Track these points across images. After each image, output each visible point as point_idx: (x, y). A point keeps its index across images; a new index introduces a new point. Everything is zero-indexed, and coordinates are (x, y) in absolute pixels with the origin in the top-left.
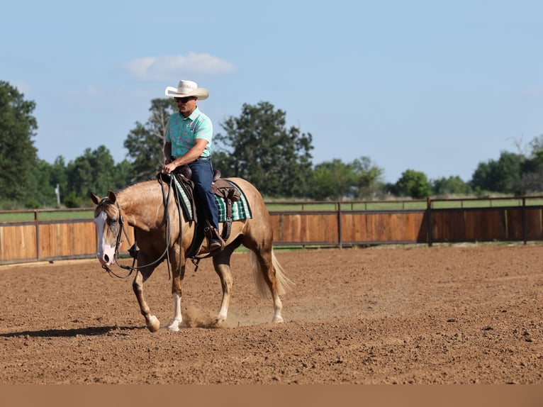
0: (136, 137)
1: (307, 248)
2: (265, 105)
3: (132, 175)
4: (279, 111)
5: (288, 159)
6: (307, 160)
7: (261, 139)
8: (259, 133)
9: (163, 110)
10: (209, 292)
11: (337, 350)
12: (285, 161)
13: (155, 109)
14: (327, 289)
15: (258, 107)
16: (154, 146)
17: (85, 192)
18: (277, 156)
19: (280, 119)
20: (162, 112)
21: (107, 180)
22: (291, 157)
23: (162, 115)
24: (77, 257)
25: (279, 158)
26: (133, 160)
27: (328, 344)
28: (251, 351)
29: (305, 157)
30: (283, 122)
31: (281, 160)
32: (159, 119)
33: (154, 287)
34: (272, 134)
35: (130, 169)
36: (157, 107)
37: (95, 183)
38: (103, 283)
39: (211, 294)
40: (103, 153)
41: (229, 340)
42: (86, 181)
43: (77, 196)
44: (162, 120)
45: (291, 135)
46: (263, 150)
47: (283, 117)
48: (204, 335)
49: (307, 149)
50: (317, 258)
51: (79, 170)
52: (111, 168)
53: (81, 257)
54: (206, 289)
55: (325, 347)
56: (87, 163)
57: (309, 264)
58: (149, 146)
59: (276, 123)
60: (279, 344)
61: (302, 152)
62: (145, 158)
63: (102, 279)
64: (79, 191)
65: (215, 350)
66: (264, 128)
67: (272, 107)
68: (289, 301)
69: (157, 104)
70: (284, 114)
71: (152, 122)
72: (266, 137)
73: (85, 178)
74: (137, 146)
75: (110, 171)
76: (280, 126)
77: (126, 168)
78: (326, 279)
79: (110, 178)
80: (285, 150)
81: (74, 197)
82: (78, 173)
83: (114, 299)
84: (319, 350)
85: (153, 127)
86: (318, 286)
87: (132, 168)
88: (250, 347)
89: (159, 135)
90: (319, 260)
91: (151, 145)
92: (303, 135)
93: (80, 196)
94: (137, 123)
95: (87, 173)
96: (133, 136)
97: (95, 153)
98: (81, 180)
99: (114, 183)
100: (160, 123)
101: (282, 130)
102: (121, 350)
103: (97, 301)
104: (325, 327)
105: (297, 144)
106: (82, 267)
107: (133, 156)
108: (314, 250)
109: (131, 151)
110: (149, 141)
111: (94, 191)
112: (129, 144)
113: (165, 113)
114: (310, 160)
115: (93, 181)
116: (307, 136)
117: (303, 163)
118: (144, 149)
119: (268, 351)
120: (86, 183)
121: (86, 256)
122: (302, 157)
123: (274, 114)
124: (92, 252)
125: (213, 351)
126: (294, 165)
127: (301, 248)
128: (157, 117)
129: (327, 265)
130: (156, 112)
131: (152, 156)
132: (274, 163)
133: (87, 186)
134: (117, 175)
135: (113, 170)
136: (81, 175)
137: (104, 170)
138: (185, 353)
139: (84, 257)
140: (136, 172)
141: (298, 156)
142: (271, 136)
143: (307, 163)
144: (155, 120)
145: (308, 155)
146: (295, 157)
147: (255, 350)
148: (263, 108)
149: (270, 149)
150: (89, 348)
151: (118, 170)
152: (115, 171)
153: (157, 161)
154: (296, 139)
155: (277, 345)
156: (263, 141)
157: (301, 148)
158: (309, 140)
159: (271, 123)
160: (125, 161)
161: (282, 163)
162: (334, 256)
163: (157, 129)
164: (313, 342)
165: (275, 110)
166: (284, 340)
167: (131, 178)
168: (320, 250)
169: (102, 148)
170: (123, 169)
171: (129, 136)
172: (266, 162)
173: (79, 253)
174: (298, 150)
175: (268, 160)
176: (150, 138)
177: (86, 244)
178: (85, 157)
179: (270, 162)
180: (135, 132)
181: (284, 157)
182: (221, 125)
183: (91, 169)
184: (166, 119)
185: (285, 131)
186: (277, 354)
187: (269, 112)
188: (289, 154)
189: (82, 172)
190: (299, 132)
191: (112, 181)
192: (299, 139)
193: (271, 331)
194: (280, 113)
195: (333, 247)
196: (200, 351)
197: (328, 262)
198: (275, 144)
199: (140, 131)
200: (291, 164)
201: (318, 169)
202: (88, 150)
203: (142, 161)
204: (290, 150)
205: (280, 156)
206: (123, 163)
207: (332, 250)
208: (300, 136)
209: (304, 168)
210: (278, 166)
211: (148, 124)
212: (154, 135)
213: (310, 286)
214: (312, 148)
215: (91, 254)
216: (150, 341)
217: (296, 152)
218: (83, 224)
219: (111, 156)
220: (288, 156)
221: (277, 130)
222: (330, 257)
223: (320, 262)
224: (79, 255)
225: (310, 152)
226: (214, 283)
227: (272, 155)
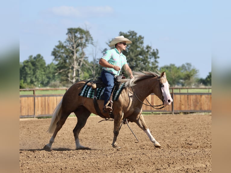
0: (58, 50)
1: (154, 114)
2: (132, 33)
3: (56, 71)
4: (140, 36)
5: (144, 64)
6: (155, 64)
7: (129, 52)
8: (128, 49)
9: (74, 34)
10: (98, 137)
11: (168, 170)
12: (143, 65)
13: (70, 33)
14: (165, 136)
15: (128, 34)
16: (69, 55)
17: (29, 80)
18: (138, 62)
19: (140, 41)
20: (73, 35)
21: (42, 74)
22: (146, 63)
23: (73, 37)
24: (23, 117)
25: (140, 63)
26: (57, 63)
27: (163, 167)
28: (119, 170)
29: (154, 63)
30: (142, 43)
31: (141, 64)
32: (72, 39)
33: (66, 134)
34: (136, 49)
35: (55, 68)
36: (71, 33)
37: (35, 76)
38: (37, 132)
39: (99, 138)
40: (39, 59)
41: (107, 164)
42: (29, 74)
43: (24, 82)
44: (74, 41)
45: (146, 50)
46: (130, 58)
47: (142, 40)
48: (93, 161)
49: (155, 58)
50: (159, 119)
51: (26, 68)
52: (44, 67)
53: (25, 117)
54: (96, 136)
55: (161, 168)
56: (30, 64)
57: (155, 122)
58: (66, 55)
59: (138, 43)
60: (135, 166)
61: (152, 60)
62: (63, 62)
63: (37, 129)
64: (25, 80)
65: (99, 169)
66: (132, 46)
67: (136, 34)
68: (142, 143)
69: (71, 31)
70: (143, 38)
71: (68, 41)
72: (132, 51)
73: (29, 72)
74: (59, 55)
75: (44, 69)
76: (140, 45)
77: (53, 67)
78: (164, 131)
79: (43, 73)
80: (143, 58)
81: (22, 83)
82: (25, 70)
83: (43, 141)
84: (158, 169)
85: (68, 44)
86: (159, 134)
87: (56, 67)
88: (119, 167)
89: (71, 49)
90: (160, 120)
91: (67, 54)
92: (154, 50)
93: (26, 82)
94: (59, 41)
95: (30, 70)
96: (57, 49)
97: (35, 58)
98: (27, 74)
99: (45, 76)
100: (72, 42)
101: (142, 47)
102: (45, 169)
103: (33, 142)
104: (162, 157)
105: (150, 55)
106: (26, 122)
107: (57, 60)
108: (158, 115)
109: (55, 58)
110: (66, 52)
111: (34, 80)
112: (54, 53)
113: (75, 36)
114: (157, 64)
115: (34, 74)
116: (155, 51)
117: (153, 66)
118: (63, 57)
119: (129, 170)
120: (29, 75)
121: (28, 116)
122: (152, 63)
123: (137, 38)
124: (32, 114)
125: (98, 170)
126: (148, 67)
127: (150, 114)
128: (71, 38)
129: (165, 123)
130: (70, 36)
131: (67, 61)
132: (137, 66)
133: (30, 77)
134: (47, 71)
135: (45, 68)
136: (27, 71)
137: (40, 68)
138: (82, 170)
139: (27, 117)
140: (58, 69)
141: (150, 62)
142: (135, 51)
143: (155, 66)
144: (69, 40)
145: (156, 61)
146: (149, 63)
147: (121, 169)
148: (131, 35)
149: (135, 58)
150: (28, 168)
151: (48, 68)
152: (47, 69)
153: (70, 64)
154: (149, 52)
155: (134, 167)
156: (131, 53)
157: (152, 57)
158: (156, 53)
159: (135, 43)
160: (52, 63)
161: (141, 66)
162: (169, 118)
163: (71, 46)
164: (155, 165)
165: (138, 36)
166: (139, 164)
167: (55, 73)
168: (161, 115)
169: (39, 56)
170: (51, 68)
171: (54, 49)
172: (132, 65)
173: (24, 115)
174: (150, 58)
175: (133, 64)
176: (67, 50)
177: (28, 109)
178: (29, 61)
179: (134, 65)
180: (58, 47)
181: (142, 62)
182: (107, 44)
183: (33, 68)
184: (76, 40)
185: (143, 48)
186: (134, 171)
187: (134, 37)
188: (145, 61)
189: (27, 69)
190: (151, 48)
191: (44, 75)
192: (151, 53)
193: (131, 159)
194: (141, 37)
195: (169, 114)
196: (91, 170)
197: (165, 121)
198: (137, 55)
199: (61, 46)
200: (146, 66)
201: (162, 69)
202: (31, 57)
203: (62, 63)
204: (146, 58)
205: (140, 62)
206: (51, 64)
207: (168, 115)
208: (152, 51)
209: (154, 69)
210: (139, 68)
211: (65, 42)
212: (69, 49)
213: (155, 135)
214: (158, 57)
215: (31, 116)
216: (62, 164)
217: (149, 60)
218: (26, 98)
219: (44, 60)
220: (145, 62)
221: (139, 47)
222: (167, 119)
223: (161, 121)
224: (24, 116)
225: (157, 60)
226: (101, 132)
227: (136, 62)
